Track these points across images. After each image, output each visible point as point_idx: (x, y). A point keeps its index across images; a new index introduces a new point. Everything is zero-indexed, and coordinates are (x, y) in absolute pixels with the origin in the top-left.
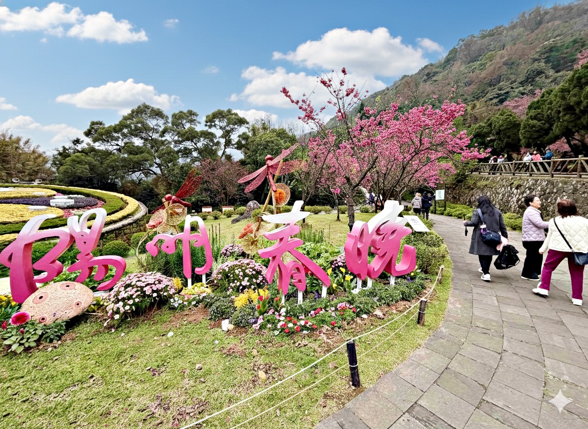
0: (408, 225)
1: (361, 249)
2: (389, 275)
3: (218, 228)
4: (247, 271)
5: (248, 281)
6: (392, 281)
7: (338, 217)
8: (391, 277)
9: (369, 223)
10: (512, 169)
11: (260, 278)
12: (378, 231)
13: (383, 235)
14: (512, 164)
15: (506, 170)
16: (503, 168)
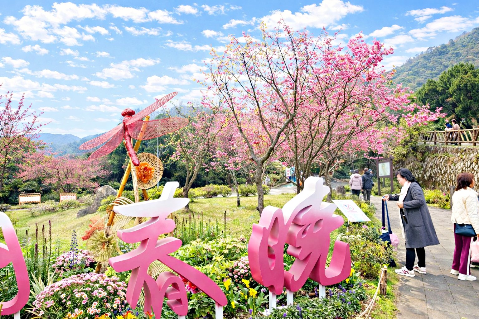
0: (338, 212)
1: (273, 249)
2: (317, 284)
3: (47, 229)
4: (95, 293)
5: (98, 308)
6: (322, 292)
7: (239, 202)
8: (320, 287)
9: (283, 210)
10: (472, 138)
11: (117, 301)
12: (295, 222)
13: (304, 227)
14: (471, 131)
15: (466, 140)
16: (463, 138)
